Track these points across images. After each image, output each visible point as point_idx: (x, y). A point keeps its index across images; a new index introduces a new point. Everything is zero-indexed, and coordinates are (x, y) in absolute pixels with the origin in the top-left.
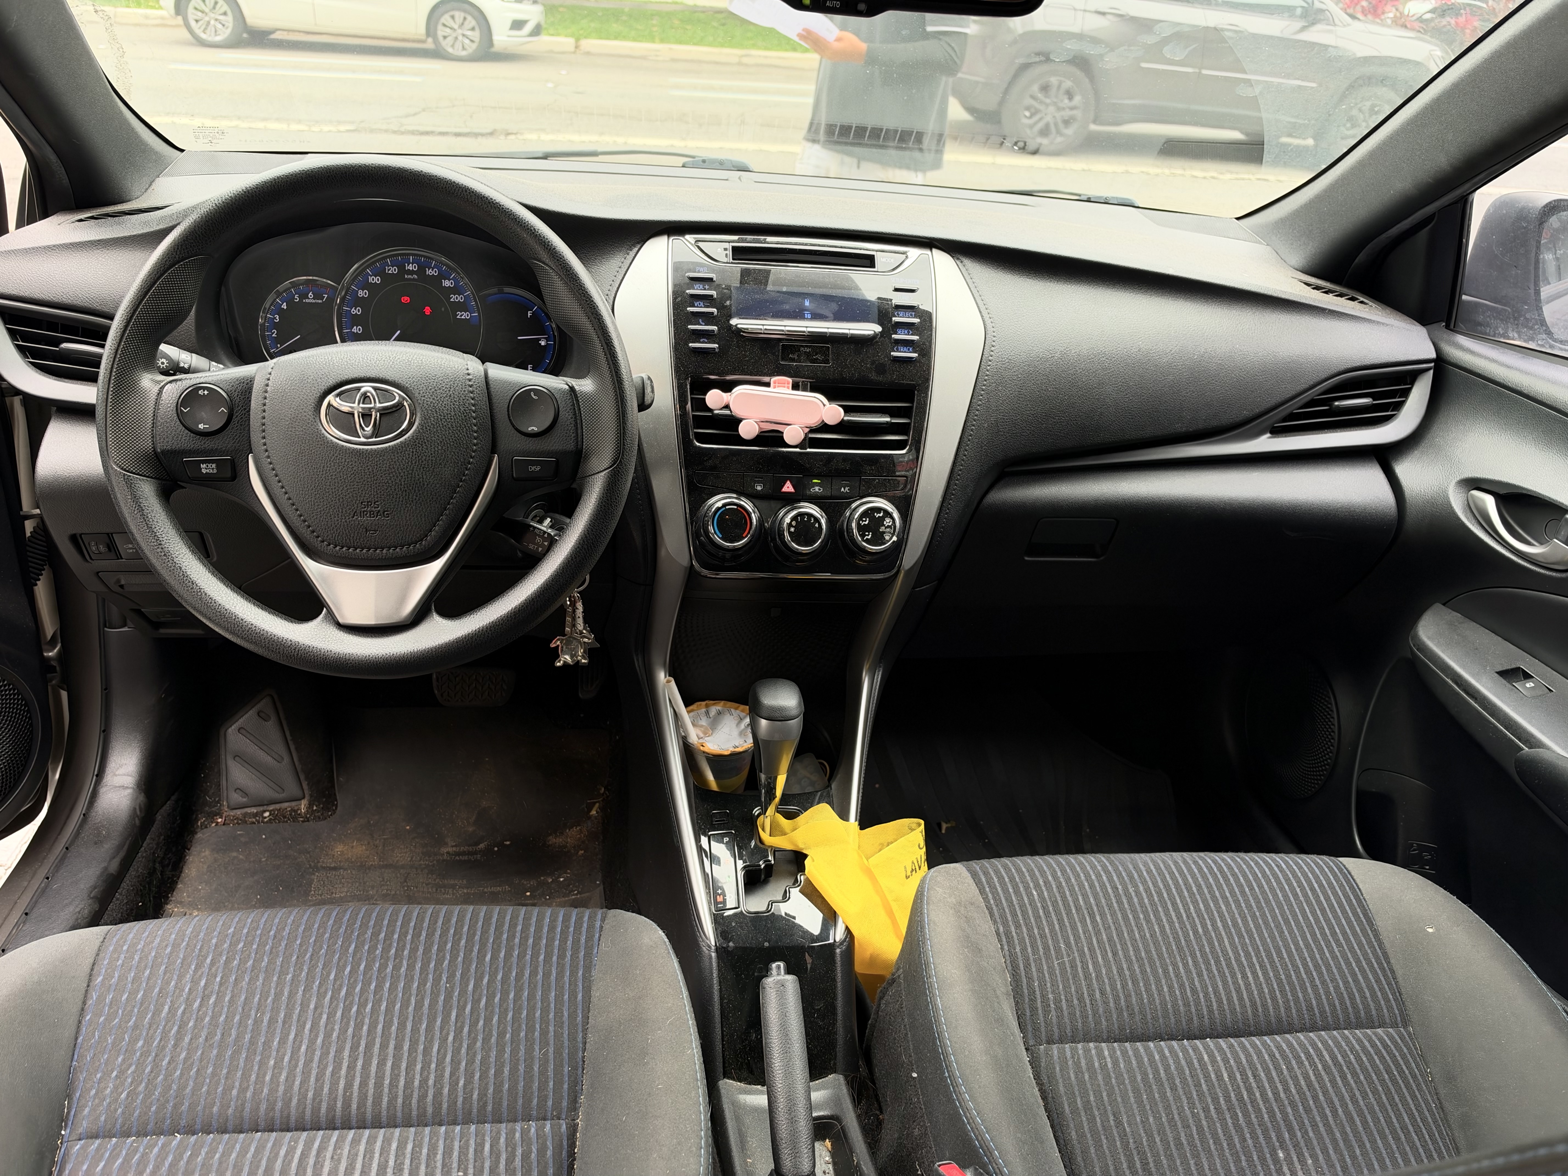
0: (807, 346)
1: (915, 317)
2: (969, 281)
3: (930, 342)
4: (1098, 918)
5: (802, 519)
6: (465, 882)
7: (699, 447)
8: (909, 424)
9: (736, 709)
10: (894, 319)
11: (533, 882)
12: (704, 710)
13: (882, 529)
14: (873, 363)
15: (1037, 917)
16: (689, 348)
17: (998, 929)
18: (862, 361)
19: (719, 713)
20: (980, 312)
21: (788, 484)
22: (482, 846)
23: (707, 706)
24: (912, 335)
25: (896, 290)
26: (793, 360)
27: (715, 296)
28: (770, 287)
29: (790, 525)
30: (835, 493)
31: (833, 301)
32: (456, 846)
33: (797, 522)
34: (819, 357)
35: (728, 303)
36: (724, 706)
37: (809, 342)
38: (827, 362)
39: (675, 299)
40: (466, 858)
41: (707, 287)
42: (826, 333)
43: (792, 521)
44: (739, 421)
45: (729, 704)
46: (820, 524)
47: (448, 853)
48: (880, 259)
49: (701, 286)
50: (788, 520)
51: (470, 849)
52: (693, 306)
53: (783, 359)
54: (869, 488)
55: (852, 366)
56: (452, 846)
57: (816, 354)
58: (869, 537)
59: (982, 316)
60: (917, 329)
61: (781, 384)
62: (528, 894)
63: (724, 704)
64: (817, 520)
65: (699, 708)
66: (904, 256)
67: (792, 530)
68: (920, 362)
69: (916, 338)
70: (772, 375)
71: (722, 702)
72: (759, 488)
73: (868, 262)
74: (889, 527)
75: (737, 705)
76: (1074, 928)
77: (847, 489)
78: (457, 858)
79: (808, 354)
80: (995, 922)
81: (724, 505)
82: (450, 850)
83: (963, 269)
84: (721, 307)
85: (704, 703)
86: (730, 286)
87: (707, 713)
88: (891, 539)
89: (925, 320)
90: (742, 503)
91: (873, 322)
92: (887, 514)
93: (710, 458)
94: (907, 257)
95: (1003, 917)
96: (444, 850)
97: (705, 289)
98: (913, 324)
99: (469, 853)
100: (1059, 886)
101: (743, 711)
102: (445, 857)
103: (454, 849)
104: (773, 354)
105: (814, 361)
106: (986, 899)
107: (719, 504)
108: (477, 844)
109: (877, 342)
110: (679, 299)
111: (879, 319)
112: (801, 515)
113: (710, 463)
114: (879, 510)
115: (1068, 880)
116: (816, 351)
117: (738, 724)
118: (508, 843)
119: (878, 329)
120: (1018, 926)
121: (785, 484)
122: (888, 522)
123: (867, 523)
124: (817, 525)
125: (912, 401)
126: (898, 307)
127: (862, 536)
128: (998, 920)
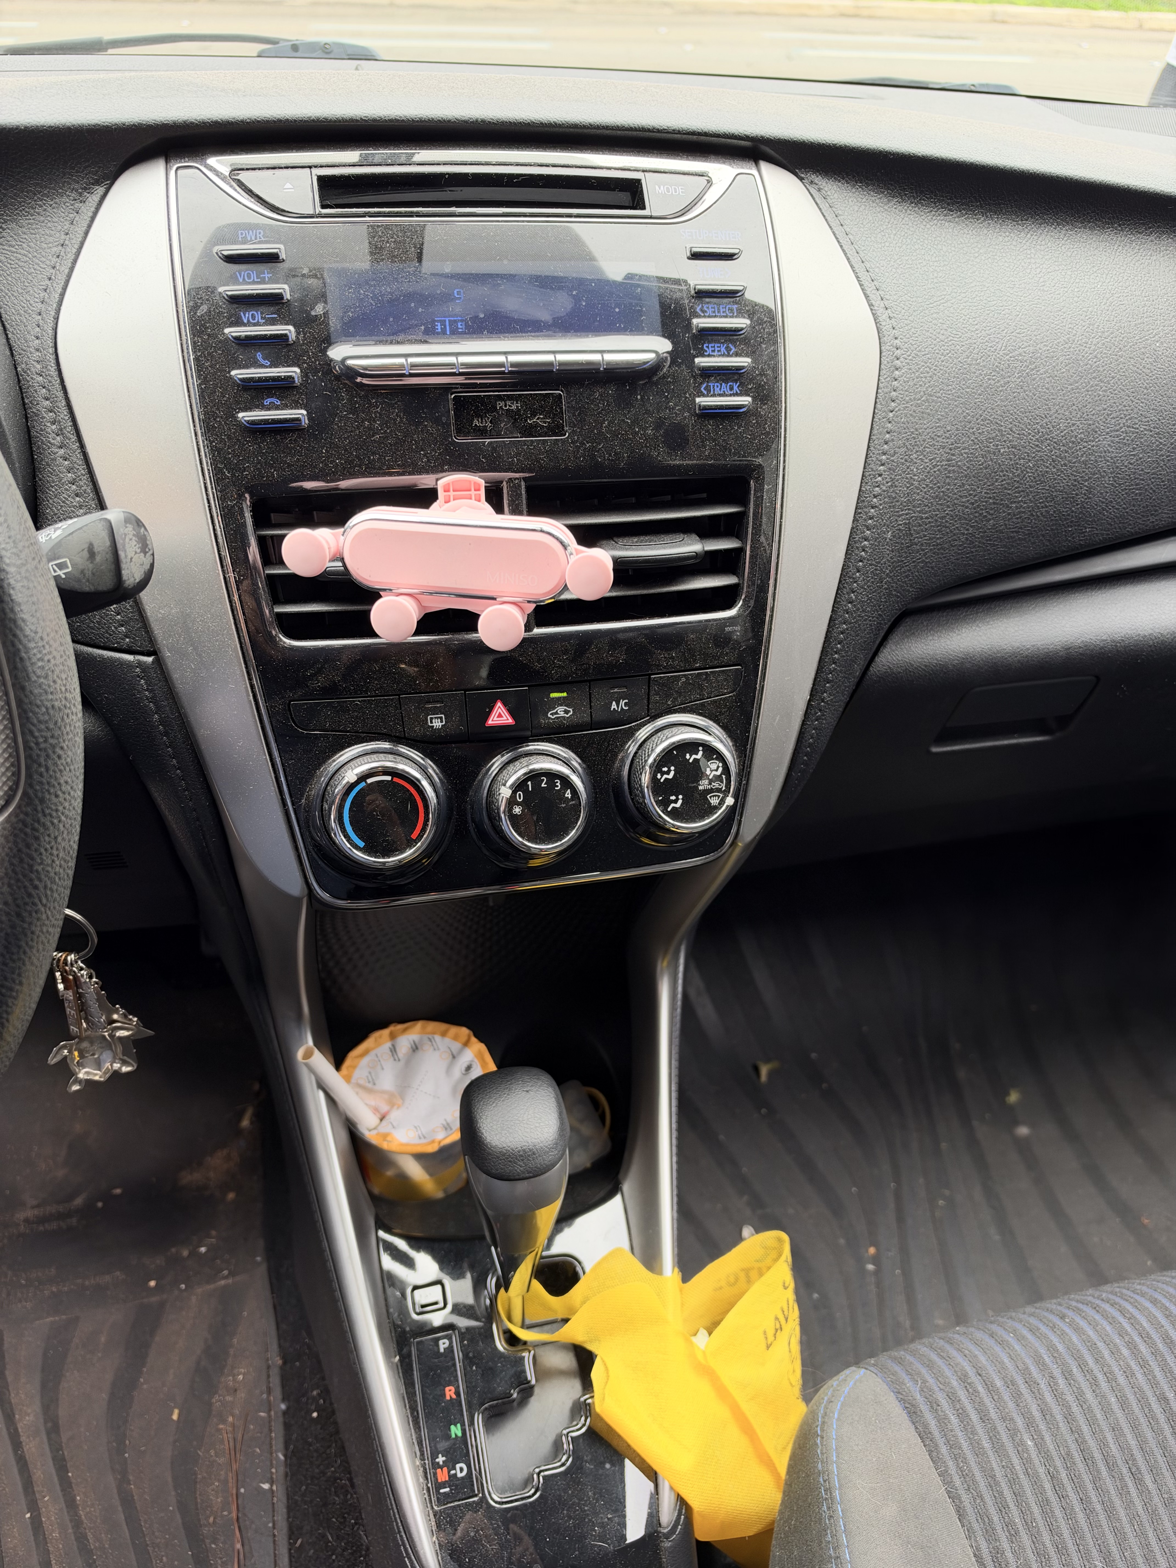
0: (510, 398)
1: (740, 314)
2: (838, 229)
3: (775, 369)
4: (1148, 1480)
5: (537, 785)
6: (53, 1271)
7: (293, 649)
8: (740, 551)
9: (444, 1034)
10: (695, 321)
11: (160, 1261)
12: (388, 1045)
13: (703, 785)
14: (658, 425)
15: (1044, 1504)
16: (239, 424)
17: (978, 1549)
18: (635, 422)
19: (415, 1048)
20: (867, 297)
21: (499, 708)
22: (79, 1201)
23: (393, 1037)
24: (737, 355)
25: (696, 256)
26: (482, 432)
27: (287, 296)
28: (428, 266)
29: (511, 802)
30: (598, 716)
31: (560, 288)
32: (38, 1206)
33: (526, 792)
34: (538, 420)
35: (319, 309)
36: (423, 1031)
37: (514, 386)
38: (556, 430)
39: (193, 309)
40: (54, 1226)
41: (267, 276)
42: (551, 364)
43: (514, 792)
44: (372, 595)
45: (432, 1026)
46: (575, 792)
47: (26, 1221)
48: (652, 189)
49: (254, 276)
50: (505, 792)
51: (61, 1208)
52: (238, 323)
53: (460, 432)
54: (668, 696)
55: (615, 435)
56: (33, 1207)
57: (534, 415)
58: (678, 805)
59: (871, 305)
60: (746, 341)
61: (461, 490)
62: (152, 1283)
63: (423, 1028)
64: (567, 783)
65: (378, 1044)
66: (703, 180)
67: (517, 810)
68: (756, 414)
69: (744, 361)
70: (440, 466)
71: (419, 1025)
72: (437, 724)
73: (624, 197)
74: (718, 778)
75: (443, 1026)
76: (1110, 1512)
77: (622, 703)
78: (41, 1228)
79: (514, 416)
80: (970, 1534)
81: (363, 778)
82: (29, 1213)
83: (824, 206)
84: (305, 321)
85: (385, 1032)
86: (320, 270)
87: (393, 1050)
88: (722, 802)
89: (760, 322)
90: (401, 766)
91: (651, 333)
92: (711, 752)
93: (320, 671)
94: (710, 182)
95: (983, 1516)
96: (21, 1216)
97: (263, 282)
98: (735, 331)
99: (60, 1216)
100: (1069, 1417)
101: (456, 1038)
102: (22, 1228)
103: (36, 1212)
104: (437, 421)
105: (530, 431)
106: (947, 1481)
107: (350, 776)
108: (71, 1198)
109: (664, 377)
110: (204, 308)
111: (664, 324)
112: (534, 776)
113: (321, 681)
114: (692, 746)
115: (1080, 1397)
116: (533, 407)
117: (449, 1070)
118: (118, 1191)
119: (664, 346)
120: (1013, 1536)
121: (491, 709)
122: (713, 769)
123: (670, 776)
124: (568, 795)
125: (743, 501)
126: (702, 295)
127: (664, 804)
128: (976, 1526)
